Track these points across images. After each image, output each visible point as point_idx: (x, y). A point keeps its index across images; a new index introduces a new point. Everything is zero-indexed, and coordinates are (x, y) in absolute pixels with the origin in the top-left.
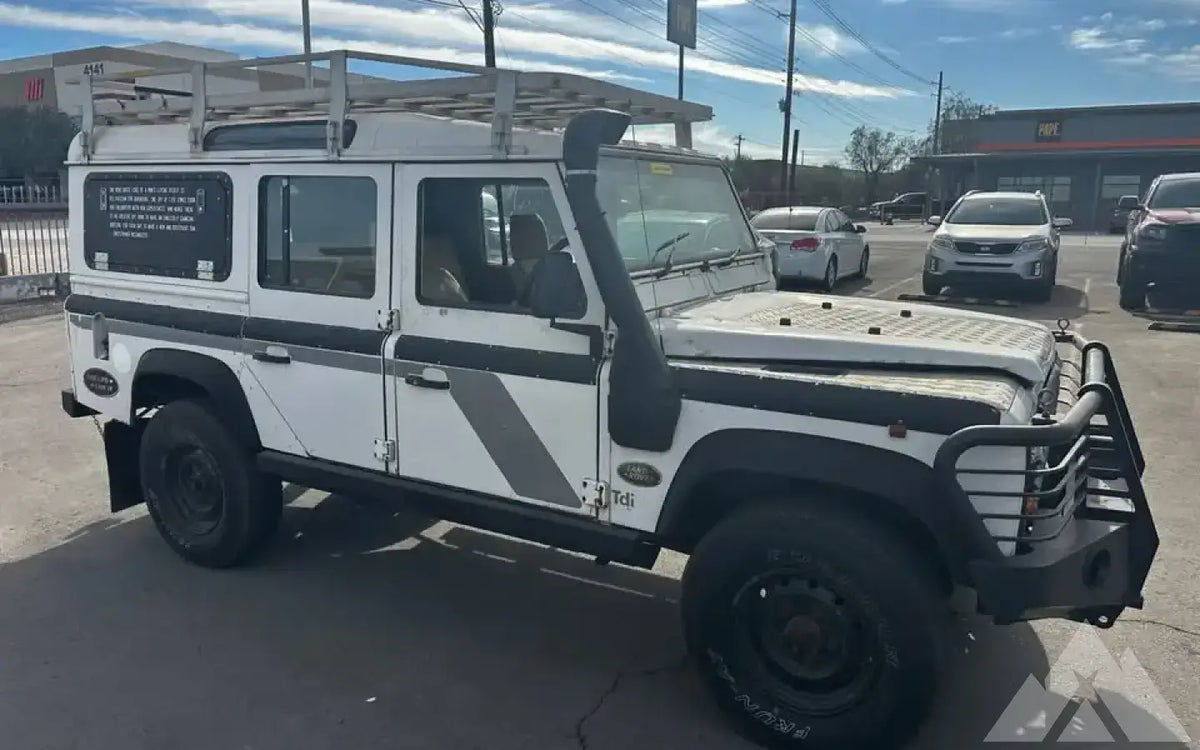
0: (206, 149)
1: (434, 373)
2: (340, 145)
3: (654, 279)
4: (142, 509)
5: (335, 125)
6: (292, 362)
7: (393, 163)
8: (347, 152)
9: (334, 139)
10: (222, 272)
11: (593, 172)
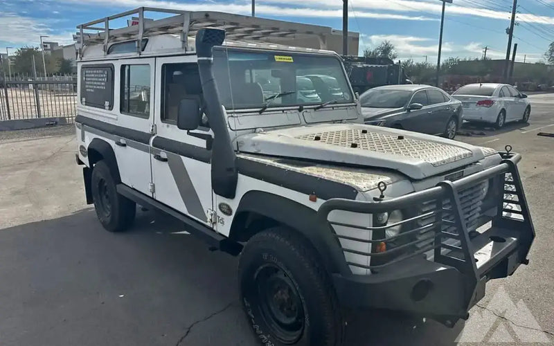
0: (108, 54)
1: (164, 155)
2: (140, 49)
3: (258, 113)
4: (93, 205)
5: (138, 41)
6: (127, 147)
7: (155, 57)
8: (143, 53)
9: (138, 47)
10: (111, 107)
11: (209, 59)
